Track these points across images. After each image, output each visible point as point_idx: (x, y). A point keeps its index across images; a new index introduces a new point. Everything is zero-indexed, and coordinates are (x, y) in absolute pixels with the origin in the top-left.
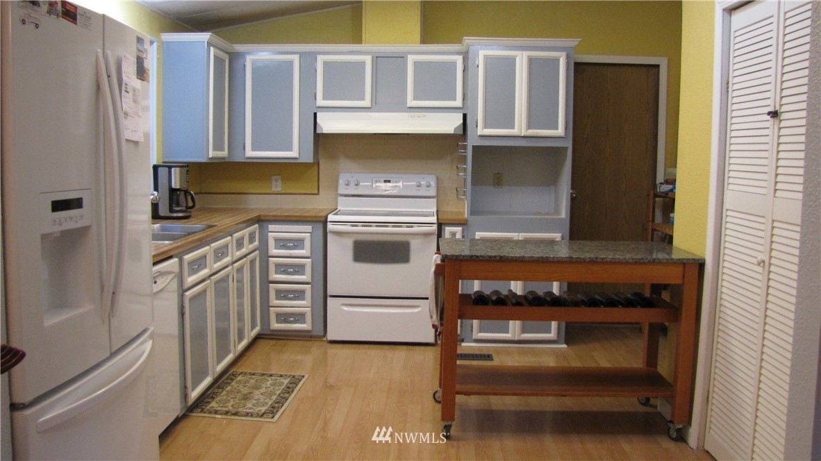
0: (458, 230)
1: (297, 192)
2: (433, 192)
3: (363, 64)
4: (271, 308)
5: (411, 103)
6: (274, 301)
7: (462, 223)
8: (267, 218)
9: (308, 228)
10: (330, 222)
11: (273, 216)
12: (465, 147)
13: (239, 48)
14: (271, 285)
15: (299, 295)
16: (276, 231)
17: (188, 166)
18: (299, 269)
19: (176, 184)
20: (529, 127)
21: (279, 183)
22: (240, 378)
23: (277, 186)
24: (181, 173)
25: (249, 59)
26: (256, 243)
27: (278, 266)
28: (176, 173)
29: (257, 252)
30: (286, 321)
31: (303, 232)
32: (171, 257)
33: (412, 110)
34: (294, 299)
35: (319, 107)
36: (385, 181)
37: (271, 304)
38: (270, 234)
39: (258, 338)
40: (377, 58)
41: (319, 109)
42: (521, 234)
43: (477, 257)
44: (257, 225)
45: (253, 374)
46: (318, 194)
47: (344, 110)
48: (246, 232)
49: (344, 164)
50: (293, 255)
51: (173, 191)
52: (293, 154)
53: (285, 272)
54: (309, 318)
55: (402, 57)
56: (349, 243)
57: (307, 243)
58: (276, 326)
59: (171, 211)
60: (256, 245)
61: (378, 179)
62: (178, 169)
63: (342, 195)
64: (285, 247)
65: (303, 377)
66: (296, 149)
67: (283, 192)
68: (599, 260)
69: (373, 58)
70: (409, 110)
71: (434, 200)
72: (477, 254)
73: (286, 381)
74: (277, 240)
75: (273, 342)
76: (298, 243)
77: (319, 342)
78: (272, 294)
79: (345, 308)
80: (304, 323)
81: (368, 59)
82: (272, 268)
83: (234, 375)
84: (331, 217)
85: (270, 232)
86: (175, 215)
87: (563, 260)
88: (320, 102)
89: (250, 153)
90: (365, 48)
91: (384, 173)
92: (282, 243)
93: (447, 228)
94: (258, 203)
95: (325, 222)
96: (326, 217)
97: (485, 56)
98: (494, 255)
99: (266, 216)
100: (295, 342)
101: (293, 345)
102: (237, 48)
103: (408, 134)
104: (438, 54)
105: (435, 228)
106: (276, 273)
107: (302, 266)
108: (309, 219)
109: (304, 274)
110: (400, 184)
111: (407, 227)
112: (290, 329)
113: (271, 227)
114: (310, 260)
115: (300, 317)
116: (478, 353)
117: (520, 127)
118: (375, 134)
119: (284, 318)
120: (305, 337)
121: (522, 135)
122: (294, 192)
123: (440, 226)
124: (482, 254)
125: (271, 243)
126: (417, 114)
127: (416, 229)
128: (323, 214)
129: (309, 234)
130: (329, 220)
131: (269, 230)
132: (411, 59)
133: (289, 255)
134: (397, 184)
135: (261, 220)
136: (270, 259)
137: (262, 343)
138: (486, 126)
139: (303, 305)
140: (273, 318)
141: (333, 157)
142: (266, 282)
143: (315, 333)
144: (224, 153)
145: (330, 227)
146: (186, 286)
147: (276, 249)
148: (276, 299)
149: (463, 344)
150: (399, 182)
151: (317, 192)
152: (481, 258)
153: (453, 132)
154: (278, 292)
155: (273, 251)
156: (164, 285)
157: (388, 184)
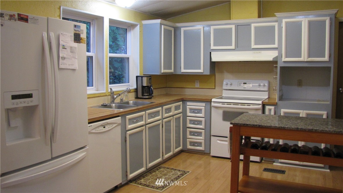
0: (272, 108)
1: (205, 87)
2: (266, 89)
3: (231, 29)
4: (187, 139)
5: (253, 46)
6: (189, 136)
7: (275, 105)
8: (186, 99)
9: (204, 104)
10: (213, 102)
11: (189, 98)
12: (276, 67)
13: (178, 25)
14: (187, 129)
15: (199, 134)
16: (190, 105)
17: (150, 76)
18: (200, 123)
19: (145, 84)
20: (309, 56)
21: (198, 84)
22: (162, 169)
23: (197, 85)
24: (147, 79)
25: (182, 30)
26: (181, 110)
27: (190, 120)
28: (145, 79)
29: (182, 114)
30: (194, 145)
31: (201, 106)
32: (118, 116)
33: (254, 50)
34: (198, 136)
35: (212, 50)
36: (244, 83)
37: (187, 137)
38: (187, 106)
39: (181, 151)
40: (237, 26)
41: (212, 51)
42: (304, 111)
43: (247, 125)
44: (181, 102)
45: (168, 169)
46: (215, 89)
47: (224, 50)
48: (173, 105)
49: (226, 75)
50: (197, 116)
51: (143, 87)
52: (201, 71)
53: (194, 124)
54: (203, 144)
55: (249, 25)
56: (221, 112)
57: (203, 111)
58: (189, 147)
59: (143, 95)
60: (181, 111)
61: (241, 82)
62: (146, 78)
63: (224, 89)
64: (194, 112)
65: (189, 172)
66: (202, 69)
67: (200, 87)
68: (314, 131)
69: (235, 26)
70: (253, 50)
71: (267, 93)
72: (248, 123)
73: (179, 173)
74: (191, 109)
75: (188, 154)
76: (199, 111)
77: (207, 156)
78: (188, 133)
79: (219, 142)
80: (201, 147)
81: (233, 27)
82: (188, 122)
83: (160, 168)
84: (213, 100)
85: (188, 105)
86: (145, 97)
87: (293, 129)
88: (212, 47)
89: (183, 70)
90: (232, 21)
91: (245, 79)
92: (193, 111)
93: (267, 107)
94: (189, 92)
95: (211, 102)
96: (211, 100)
97: (285, 22)
98: (256, 124)
99: (186, 98)
100: (197, 155)
101: (196, 156)
102: (177, 25)
103: (255, 61)
104: (265, 23)
105: (260, 106)
106: (190, 124)
107: (201, 121)
108: (204, 100)
109: (201, 125)
110: (251, 85)
111: (248, 105)
112: (195, 149)
113: (188, 103)
114: (204, 119)
115: (200, 144)
116: (279, 169)
117: (304, 57)
118: (240, 61)
119: (193, 144)
120: (202, 153)
121: (305, 61)
122: (204, 88)
123: (264, 105)
124: (250, 123)
125: (188, 111)
126: (256, 52)
127: (252, 107)
128: (210, 98)
129: (204, 107)
130: (212, 101)
131: (187, 105)
132: (253, 25)
133: (195, 116)
134: (249, 85)
135: (184, 100)
136: (187, 117)
137: (183, 154)
138: (286, 57)
139: (201, 139)
140: (188, 143)
141: (221, 72)
142: (185, 127)
143: (206, 152)
144: (172, 71)
145: (213, 104)
146: (127, 129)
147: (190, 113)
148: (190, 135)
149: (274, 164)
150: (250, 84)
151: (214, 88)
152: (249, 125)
153: (272, 60)
154: (191, 132)
155: (189, 114)
156: (110, 129)
157: (245, 85)
